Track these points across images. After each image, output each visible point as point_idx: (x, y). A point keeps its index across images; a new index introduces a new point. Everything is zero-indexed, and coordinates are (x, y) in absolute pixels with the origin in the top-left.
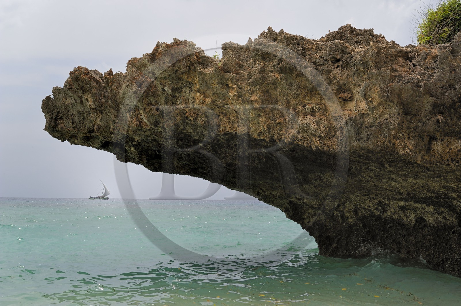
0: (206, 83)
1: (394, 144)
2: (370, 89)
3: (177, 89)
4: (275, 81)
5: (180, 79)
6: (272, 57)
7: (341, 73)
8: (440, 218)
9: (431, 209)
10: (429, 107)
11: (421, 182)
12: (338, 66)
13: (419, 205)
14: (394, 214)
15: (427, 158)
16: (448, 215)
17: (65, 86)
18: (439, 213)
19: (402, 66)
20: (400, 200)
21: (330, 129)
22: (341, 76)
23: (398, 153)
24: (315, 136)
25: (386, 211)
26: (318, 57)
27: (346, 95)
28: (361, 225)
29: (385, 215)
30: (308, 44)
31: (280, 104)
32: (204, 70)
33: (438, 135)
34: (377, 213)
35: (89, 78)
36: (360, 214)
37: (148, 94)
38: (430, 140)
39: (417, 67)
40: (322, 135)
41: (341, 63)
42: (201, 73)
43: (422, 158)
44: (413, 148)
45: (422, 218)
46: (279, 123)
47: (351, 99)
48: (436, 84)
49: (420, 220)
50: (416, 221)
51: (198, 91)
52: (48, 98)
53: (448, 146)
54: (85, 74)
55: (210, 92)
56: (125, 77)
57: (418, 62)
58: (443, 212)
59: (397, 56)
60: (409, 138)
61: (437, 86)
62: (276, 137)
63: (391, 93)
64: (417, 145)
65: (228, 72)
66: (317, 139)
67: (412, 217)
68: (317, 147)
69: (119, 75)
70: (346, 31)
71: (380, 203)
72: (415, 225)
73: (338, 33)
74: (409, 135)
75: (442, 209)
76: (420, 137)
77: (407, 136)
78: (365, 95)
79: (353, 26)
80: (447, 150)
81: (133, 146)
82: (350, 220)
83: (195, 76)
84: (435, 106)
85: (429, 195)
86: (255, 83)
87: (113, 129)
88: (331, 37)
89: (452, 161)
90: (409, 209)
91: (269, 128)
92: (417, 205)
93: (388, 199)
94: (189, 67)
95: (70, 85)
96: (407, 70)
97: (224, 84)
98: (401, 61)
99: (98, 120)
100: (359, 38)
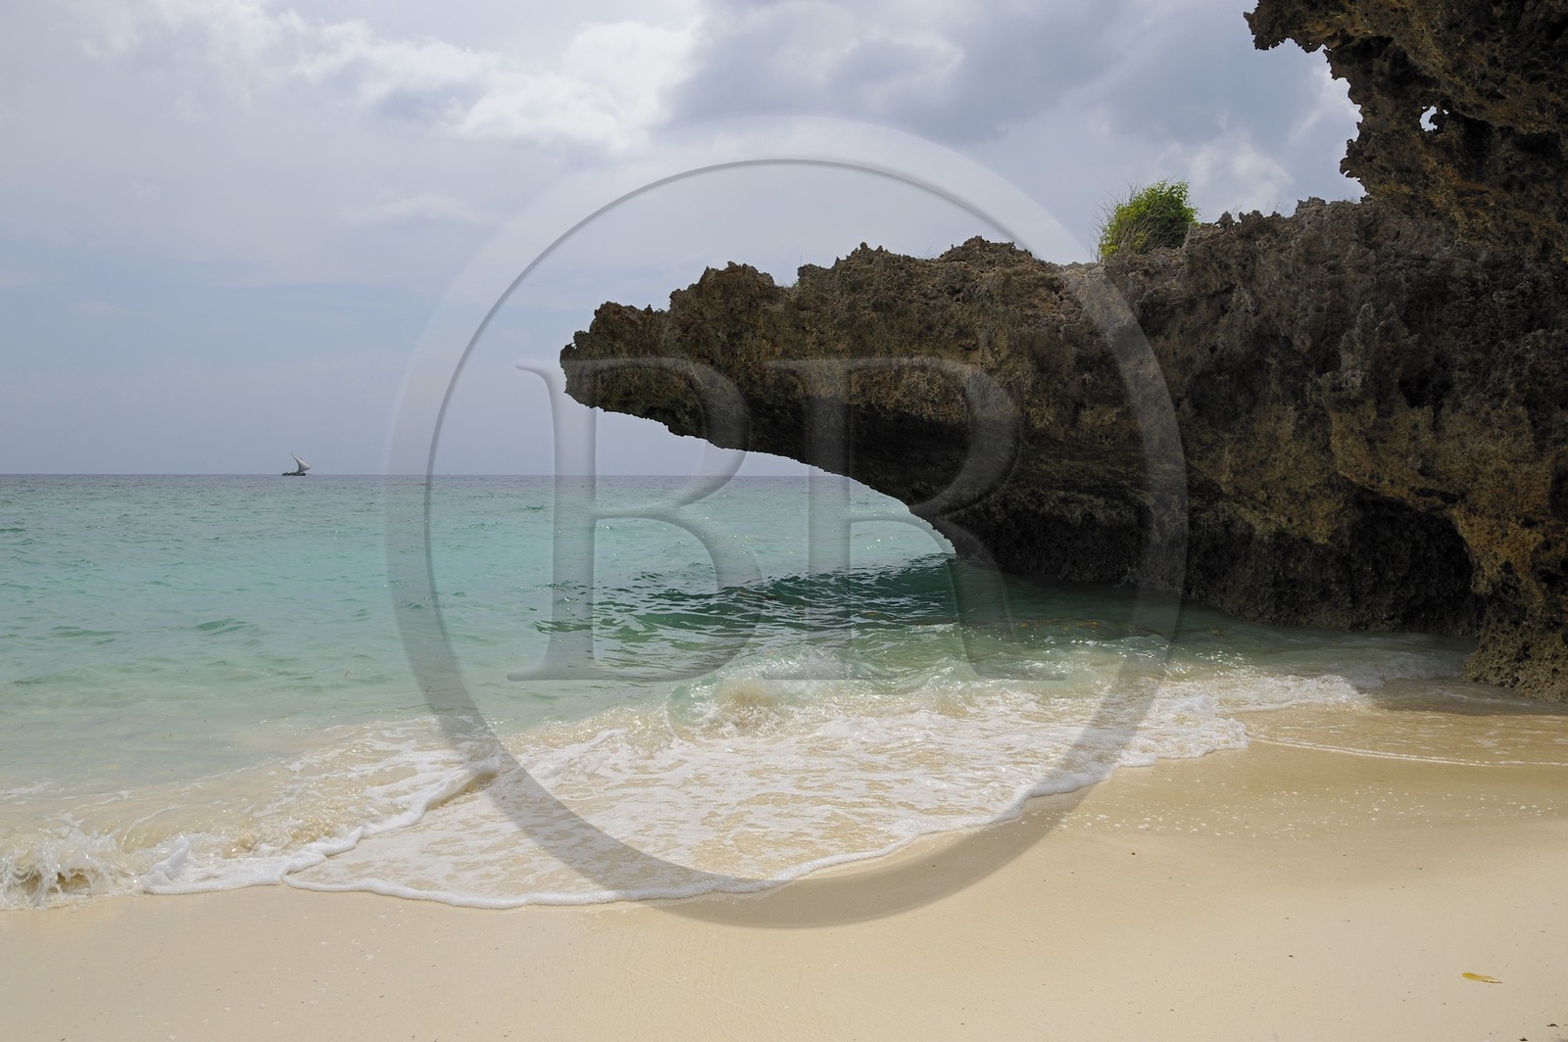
0: (775, 325)
1: (1028, 414)
2: (996, 334)
3: (735, 334)
4: (869, 322)
5: (738, 320)
6: (865, 287)
7: (961, 309)
8: (1114, 514)
9: (1101, 501)
10: (1072, 362)
11: (1080, 464)
12: (958, 300)
13: (1084, 496)
14: (1053, 508)
15: (1073, 434)
16: (1125, 509)
17: (591, 330)
18: (1112, 508)
19: (1044, 300)
20: (1058, 488)
21: (947, 391)
22: (962, 315)
23: (1033, 426)
24: (926, 400)
25: (1043, 504)
26: (930, 286)
27: (968, 341)
28: (1013, 524)
29: (1042, 510)
30: (917, 268)
31: (879, 354)
32: (770, 307)
33: (1086, 401)
34: (1032, 507)
35: (621, 318)
36: (1011, 508)
37: (697, 341)
38: (1076, 408)
39: (1065, 301)
40: (936, 400)
41: (962, 294)
42: (765, 312)
43: (1065, 433)
44: (1052, 419)
45: (1090, 514)
46: (877, 382)
47: (976, 347)
48: (1082, 328)
49: (1089, 518)
50: (1084, 519)
51: (764, 337)
52: (568, 347)
53: (1099, 416)
54: (615, 313)
55: (780, 338)
56: (667, 315)
57: (1066, 294)
58: (1117, 506)
59: (1036, 286)
60: (1048, 405)
61: (1084, 331)
62: (873, 402)
63: (1020, 341)
64: (1058, 415)
65: (804, 309)
66: (929, 405)
67: (1078, 513)
68: (930, 416)
69: (661, 313)
70: (974, 246)
71: (1033, 493)
72: (1082, 523)
73: (963, 248)
74: (1048, 400)
75: (1116, 502)
76: (1062, 404)
77: (1045, 403)
78: (989, 343)
79: (985, 239)
80: (1099, 423)
81: (687, 413)
82: (997, 517)
83: (758, 316)
84: (1079, 360)
85: (1093, 482)
86: (841, 325)
87: (657, 391)
88: (953, 255)
89: (1107, 437)
90: (1073, 502)
91: (863, 389)
92: (1082, 496)
93: (1044, 488)
94: (750, 303)
95: (597, 329)
96: (1051, 305)
97: (799, 327)
98: (1043, 292)
99: (636, 377)
100: (993, 256)
